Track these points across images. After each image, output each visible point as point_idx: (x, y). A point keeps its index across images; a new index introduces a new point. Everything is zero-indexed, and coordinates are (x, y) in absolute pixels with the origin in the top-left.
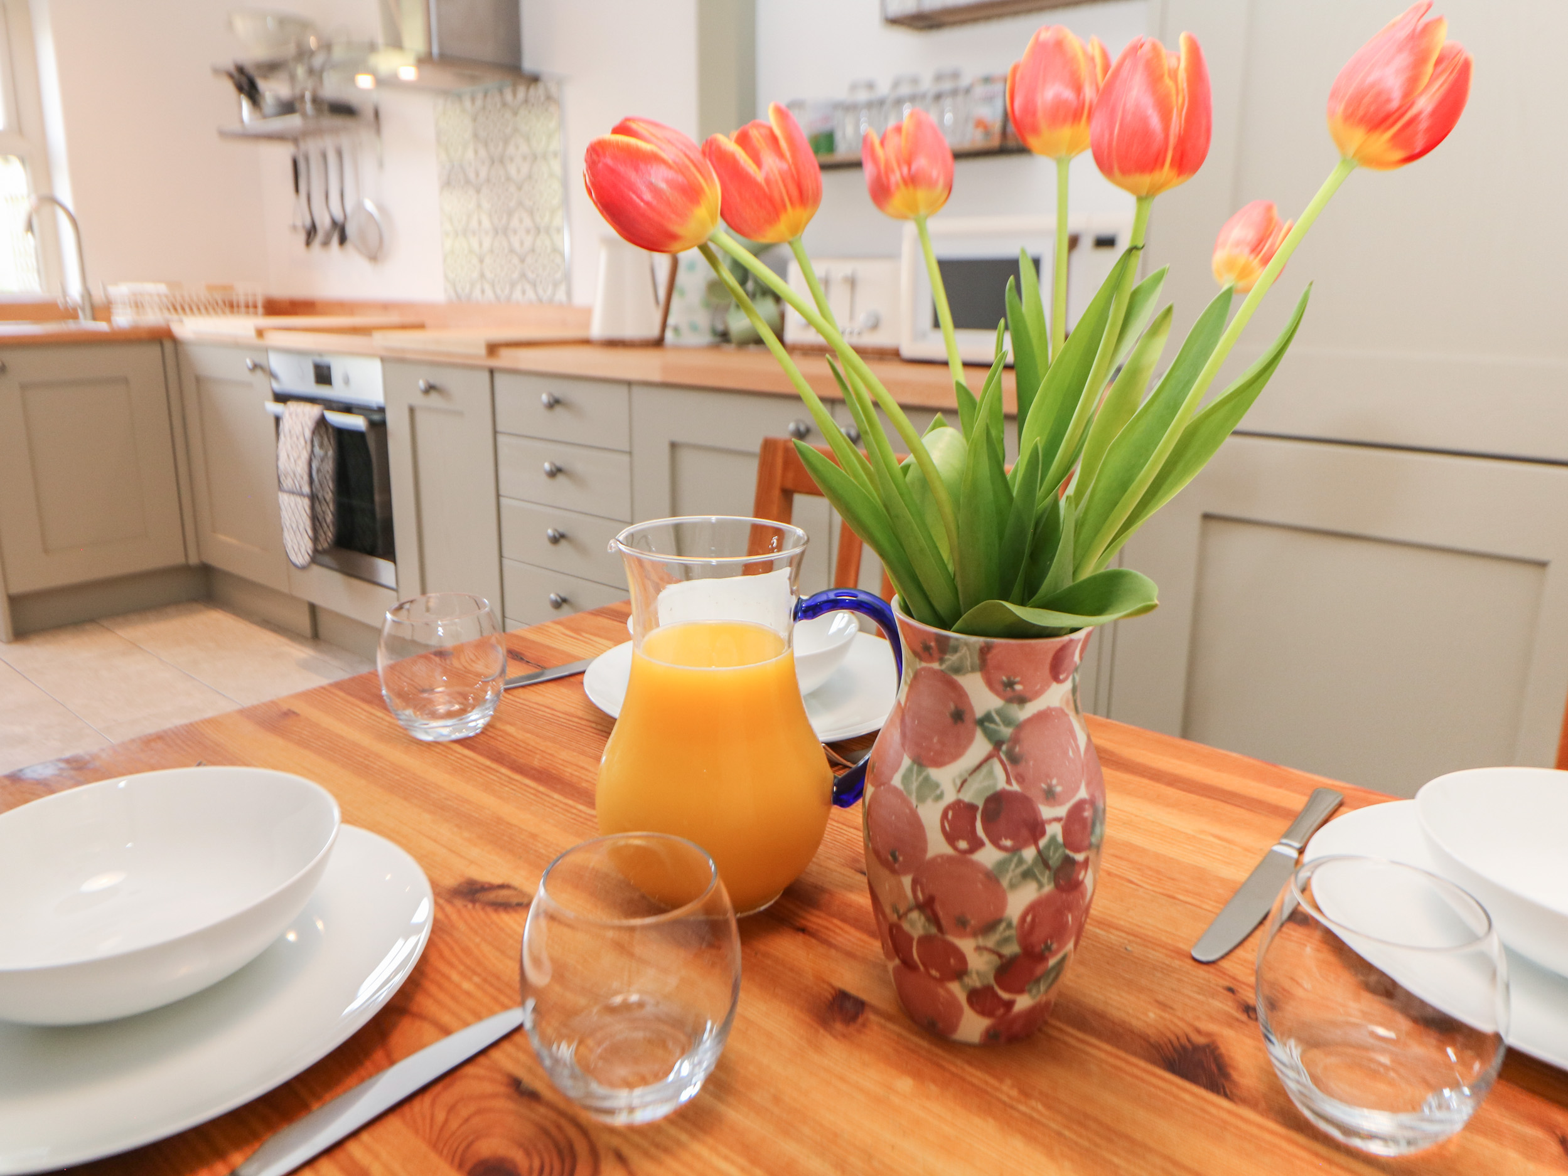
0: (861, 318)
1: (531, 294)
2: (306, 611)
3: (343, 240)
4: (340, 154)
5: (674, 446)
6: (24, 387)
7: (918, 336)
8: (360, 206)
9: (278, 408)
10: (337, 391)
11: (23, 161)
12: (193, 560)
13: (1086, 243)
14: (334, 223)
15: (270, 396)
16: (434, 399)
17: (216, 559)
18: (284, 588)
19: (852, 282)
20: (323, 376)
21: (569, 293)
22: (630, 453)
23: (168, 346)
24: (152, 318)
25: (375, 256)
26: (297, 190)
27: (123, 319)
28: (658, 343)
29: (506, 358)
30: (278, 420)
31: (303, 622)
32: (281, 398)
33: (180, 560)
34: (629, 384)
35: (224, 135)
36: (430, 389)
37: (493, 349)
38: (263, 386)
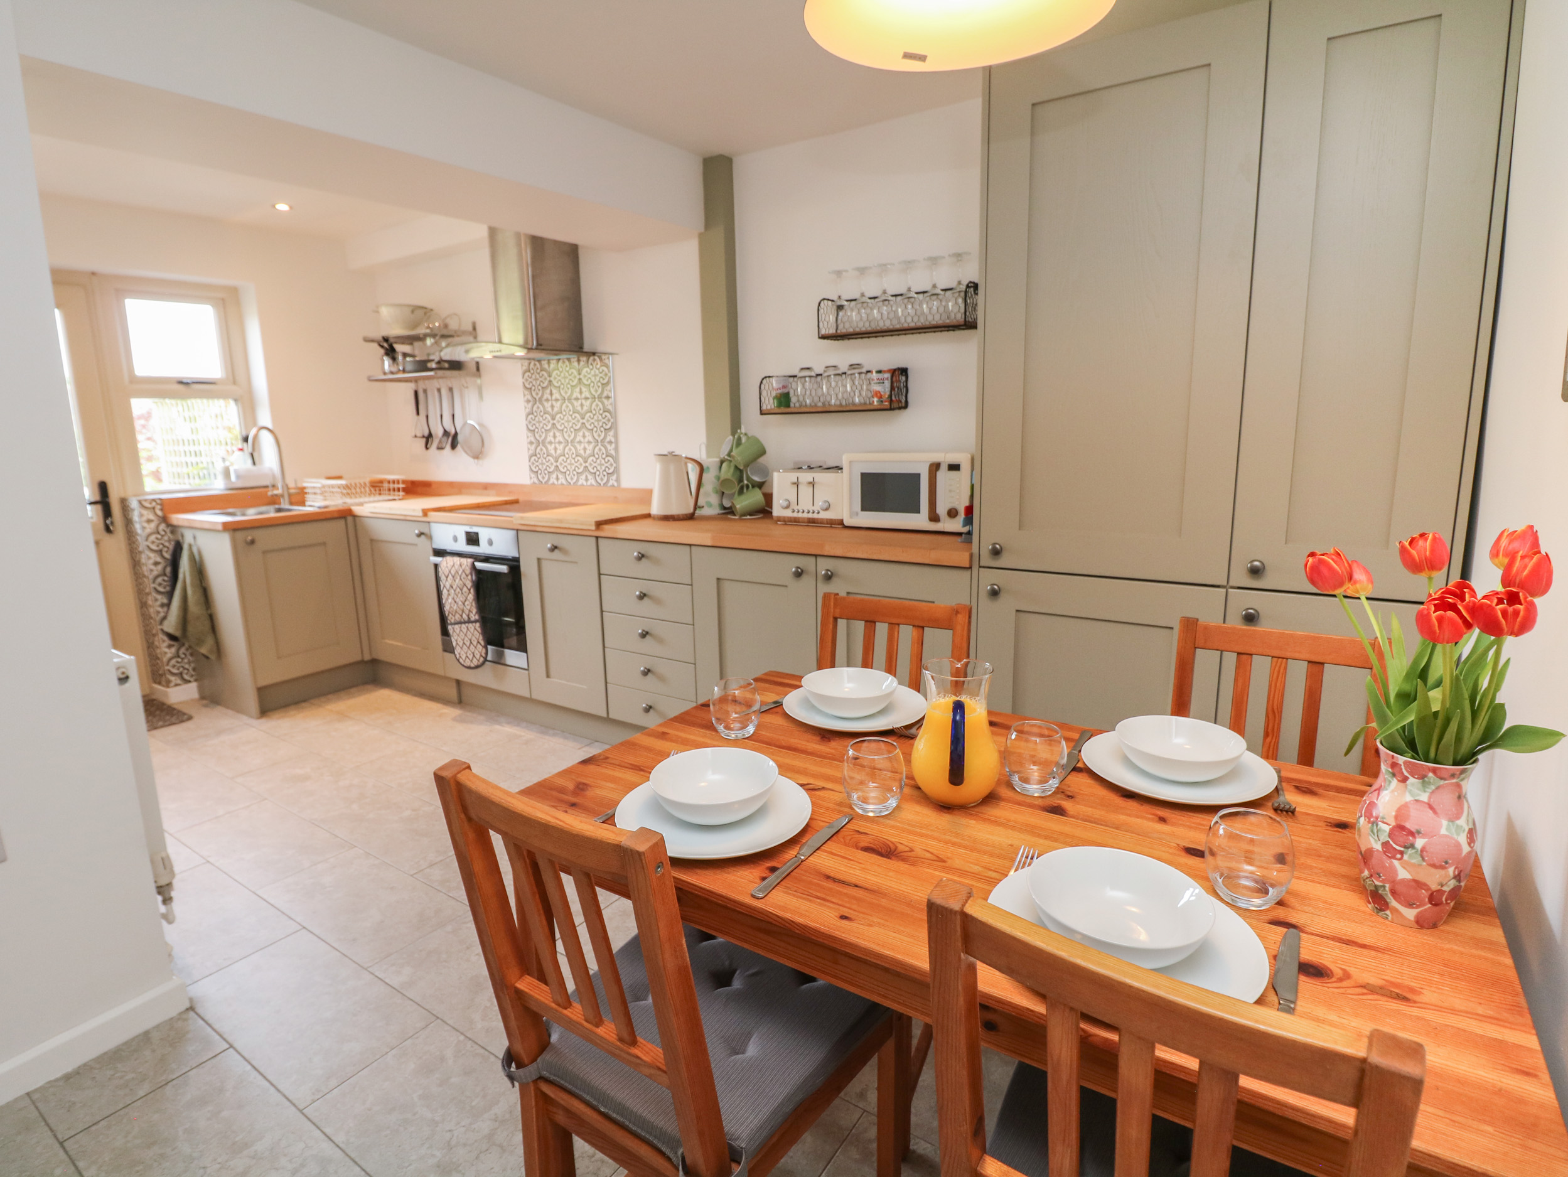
0: (819, 504)
1: (592, 481)
2: (454, 684)
3: (454, 446)
4: (451, 390)
5: (718, 579)
6: (265, 552)
7: (853, 514)
8: (465, 424)
9: (438, 560)
10: (483, 549)
11: (236, 400)
12: (367, 657)
13: (944, 467)
14: (446, 433)
15: (431, 552)
16: (556, 554)
17: (382, 657)
18: (441, 673)
19: (812, 484)
20: (473, 539)
21: (618, 480)
22: (692, 585)
23: (350, 519)
24: (336, 502)
25: (477, 456)
26: (418, 413)
27: (314, 504)
28: (691, 517)
29: (608, 530)
30: (436, 566)
31: (453, 693)
32: (439, 553)
33: (359, 658)
34: (690, 545)
35: (371, 380)
36: (554, 548)
37: (599, 524)
38: (424, 545)
